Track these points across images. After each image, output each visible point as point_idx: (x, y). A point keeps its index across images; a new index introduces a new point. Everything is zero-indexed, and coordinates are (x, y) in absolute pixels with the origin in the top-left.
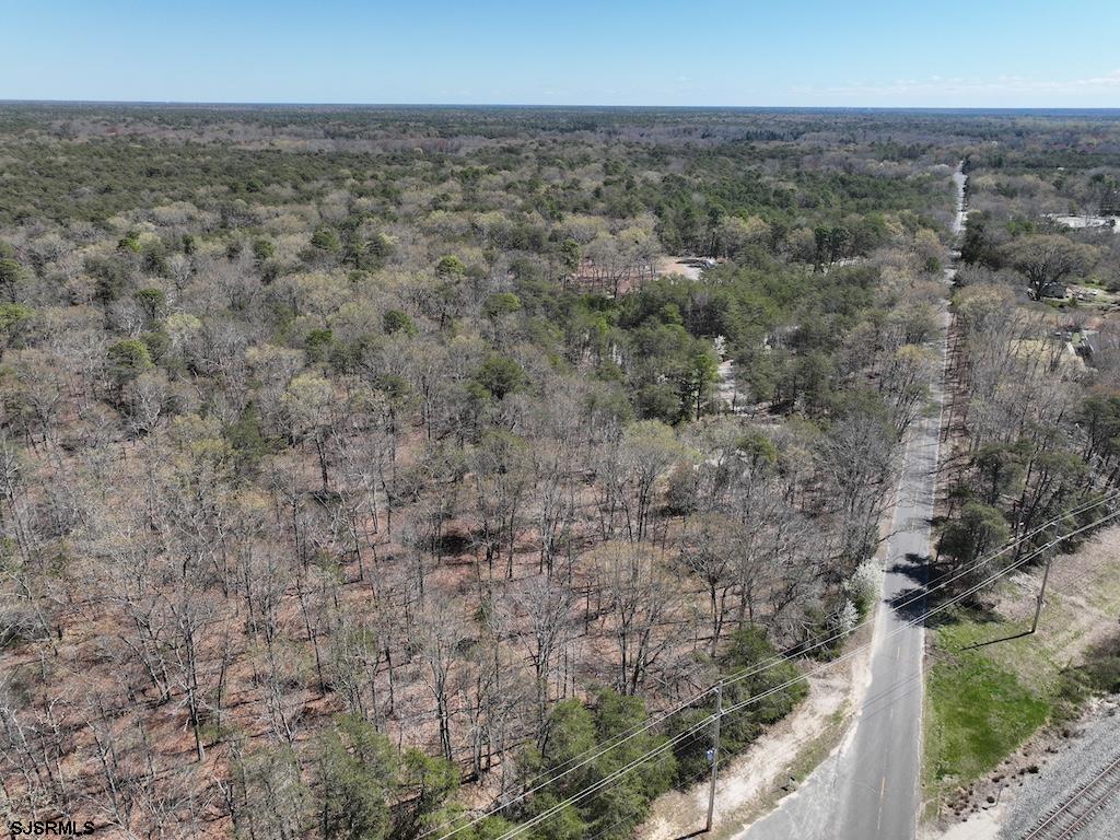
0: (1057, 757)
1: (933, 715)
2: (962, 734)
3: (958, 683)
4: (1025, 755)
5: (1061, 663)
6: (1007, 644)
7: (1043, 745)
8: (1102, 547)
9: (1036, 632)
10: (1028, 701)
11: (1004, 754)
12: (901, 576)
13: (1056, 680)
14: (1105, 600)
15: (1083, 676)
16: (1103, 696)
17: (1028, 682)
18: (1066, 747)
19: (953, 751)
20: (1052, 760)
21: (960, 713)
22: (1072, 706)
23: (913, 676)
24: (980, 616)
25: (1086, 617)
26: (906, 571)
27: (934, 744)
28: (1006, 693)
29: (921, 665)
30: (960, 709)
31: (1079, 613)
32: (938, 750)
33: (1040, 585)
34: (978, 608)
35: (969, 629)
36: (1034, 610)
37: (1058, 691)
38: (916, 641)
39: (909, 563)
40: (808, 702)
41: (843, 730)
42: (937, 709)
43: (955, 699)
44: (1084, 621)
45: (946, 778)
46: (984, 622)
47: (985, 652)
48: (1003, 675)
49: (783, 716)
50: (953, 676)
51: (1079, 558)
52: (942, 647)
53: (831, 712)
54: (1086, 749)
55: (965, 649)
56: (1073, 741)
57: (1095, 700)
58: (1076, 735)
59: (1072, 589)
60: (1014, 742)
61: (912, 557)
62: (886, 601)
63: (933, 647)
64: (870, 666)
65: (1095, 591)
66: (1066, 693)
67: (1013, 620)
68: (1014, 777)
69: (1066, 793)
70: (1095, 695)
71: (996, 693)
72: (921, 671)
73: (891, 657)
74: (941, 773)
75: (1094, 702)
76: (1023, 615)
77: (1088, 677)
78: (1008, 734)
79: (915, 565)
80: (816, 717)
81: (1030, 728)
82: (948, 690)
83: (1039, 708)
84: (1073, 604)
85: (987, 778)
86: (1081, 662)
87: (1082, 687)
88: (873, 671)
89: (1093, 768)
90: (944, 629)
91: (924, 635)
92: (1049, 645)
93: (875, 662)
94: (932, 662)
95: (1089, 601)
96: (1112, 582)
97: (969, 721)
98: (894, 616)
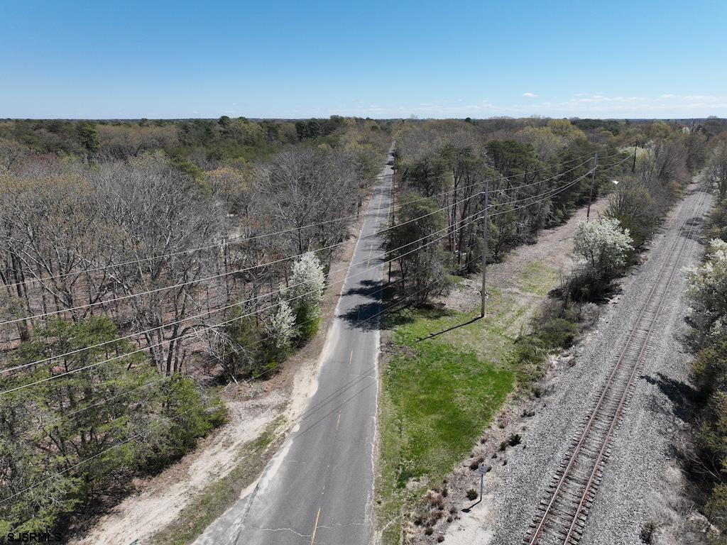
0: (536, 419)
1: (391, 410)
2: (427, 424)
3: (418, 371)
4: (502, 427)
5: (514, 335)
6: (462, 330)
7: (517, 411)
8: (520, 258)
9: (485, 316)
10: (491, 373)
11: (478, 433)
12: (355, 296)
13: (513, 349)
14: (534, 287)
15: (535, 339)
16: (559, 352)
17: (488, 357)
18: (540, 406)
19: (418, 446)
20: (531, 423)
21: (422, 401)
22: (534, 367)
23: (368, 372)
24: (431, 314)
25: (523, 299)
26: (362, 292)
27: (393, 441)
28: (468, 371)
29: (376, 363)
30: (422, 397)
31: (517, 298)
32: (398, 449)
33: (481, 285)
34: (430, 307)
35: (423, 325)
36: (480, 301)
37: (517, 358)
38: (371, 343)
39: (364, 287)
40: (226, 430)
41: (269, 456)
42: (396, 402)
43: (416, 387)
44: (523, 302)
45: (411, 484)
46: (437, 317)
47: (442, 339)
48: (463, 355)
49: (177, 458)
50: (412, 366)
51: (506, 265)
52: (399, 343)
53: (254, 436)
54: (563, 402)
55: (421, 339)
56: (546, 398)
57: (553, 357)
58: (547, 393)
59: (506, 284)
60: (486, 417)
61: (366, 283)
62: (340, 317)
63: (388, 345)
64: (317, 375)
65: (524, 283)
66: (525, 357)
67: (465, 311)
68: (495, 457)
69: (560, 456)
70: (552, 353)
71: (458, 373)
72: (376, 368)
73: (343, 362)
74: (404, 478)
75: (553, 359)
76: (472, 306)
77: (539, 340)
78: (478, 410)
79: (369, 287)
80: (232, 448)
81: (499, 398)
82: (407, 381)
83: (504, 377)
84: (510, 293)
85: (462, 467)
86: (529, 331)
87: (538, 349)
88: (320, 379)
89: (579, 418)
90: (398, 328)
91: (379, 337)
92: (500, 324)
93: (323, 369)
94: (389, 358)
95: (521, 288)
96: (534, 275)
97: (432, 407)
98: (347, 326)
